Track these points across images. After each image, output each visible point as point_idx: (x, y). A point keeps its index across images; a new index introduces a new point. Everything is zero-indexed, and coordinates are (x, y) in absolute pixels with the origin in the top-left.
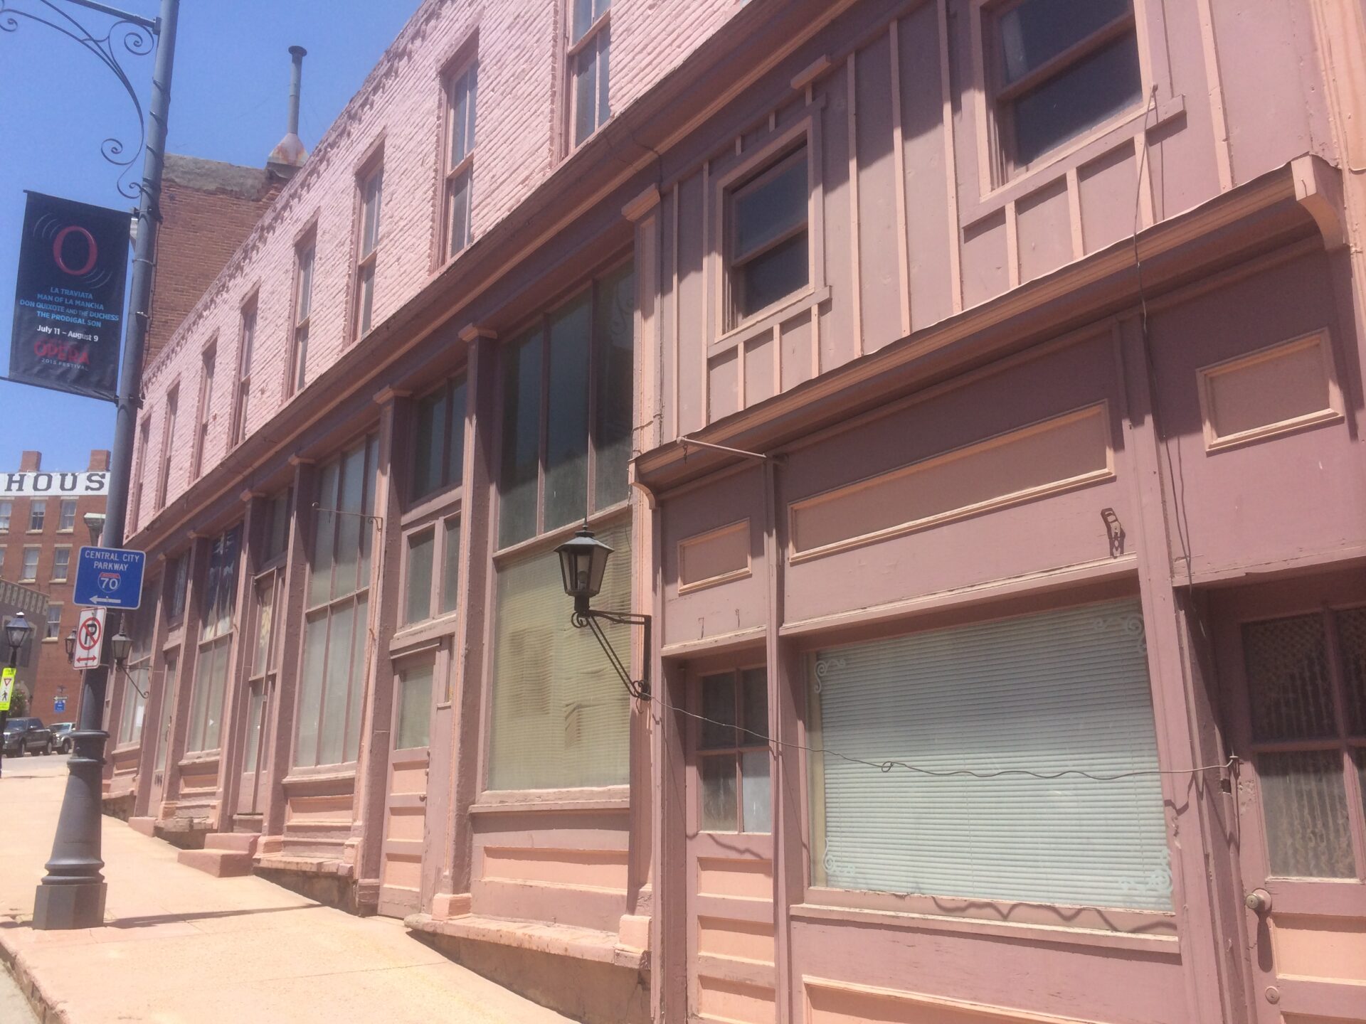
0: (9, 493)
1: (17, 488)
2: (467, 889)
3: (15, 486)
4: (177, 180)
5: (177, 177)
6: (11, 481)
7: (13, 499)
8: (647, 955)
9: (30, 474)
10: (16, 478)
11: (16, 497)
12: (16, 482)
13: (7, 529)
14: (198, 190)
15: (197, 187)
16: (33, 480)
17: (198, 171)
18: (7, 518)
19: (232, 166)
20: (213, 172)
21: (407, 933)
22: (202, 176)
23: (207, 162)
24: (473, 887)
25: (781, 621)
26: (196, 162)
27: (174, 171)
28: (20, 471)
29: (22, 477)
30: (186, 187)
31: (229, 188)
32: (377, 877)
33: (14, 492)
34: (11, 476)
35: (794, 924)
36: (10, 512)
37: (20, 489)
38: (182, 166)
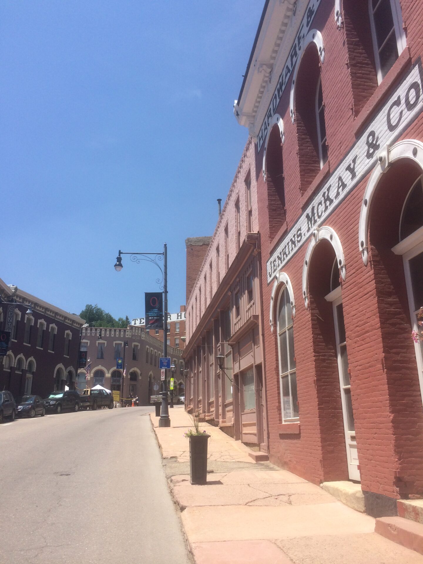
0: (178, 320)
1: (180, 318)
2: (225, 419)
3: (179, 317)
4: (193, 244)
5: (193, 243)
6: (178, 316)
7: (179, 321)
8: (234, 424)
9: (183, 313)
10: (179, 315)
11: (180, 321)
12: (180, 316)
13: (179, 331)
14: (198, 246)
15: (198, 245)
16: (184, 314)
17: (197, 240)
18: (179, 328)
19: (206, 237)
20: (201, 240)
21: (219, 428)
22: (199, 242)
23: (199, 238)
24: (226, 418)
25: (240, 369)
26: (197, 238)
27: (192, 242)
28: (180, 312)
29: (181, 314)
30: (195, 246)
31: (206, 243)
32: (218, 419)
33: (179, 319)
34: (178, 314)
35: (242, 415)
36: (179, 326)
37: (181, 318)
38: (193, 240)
